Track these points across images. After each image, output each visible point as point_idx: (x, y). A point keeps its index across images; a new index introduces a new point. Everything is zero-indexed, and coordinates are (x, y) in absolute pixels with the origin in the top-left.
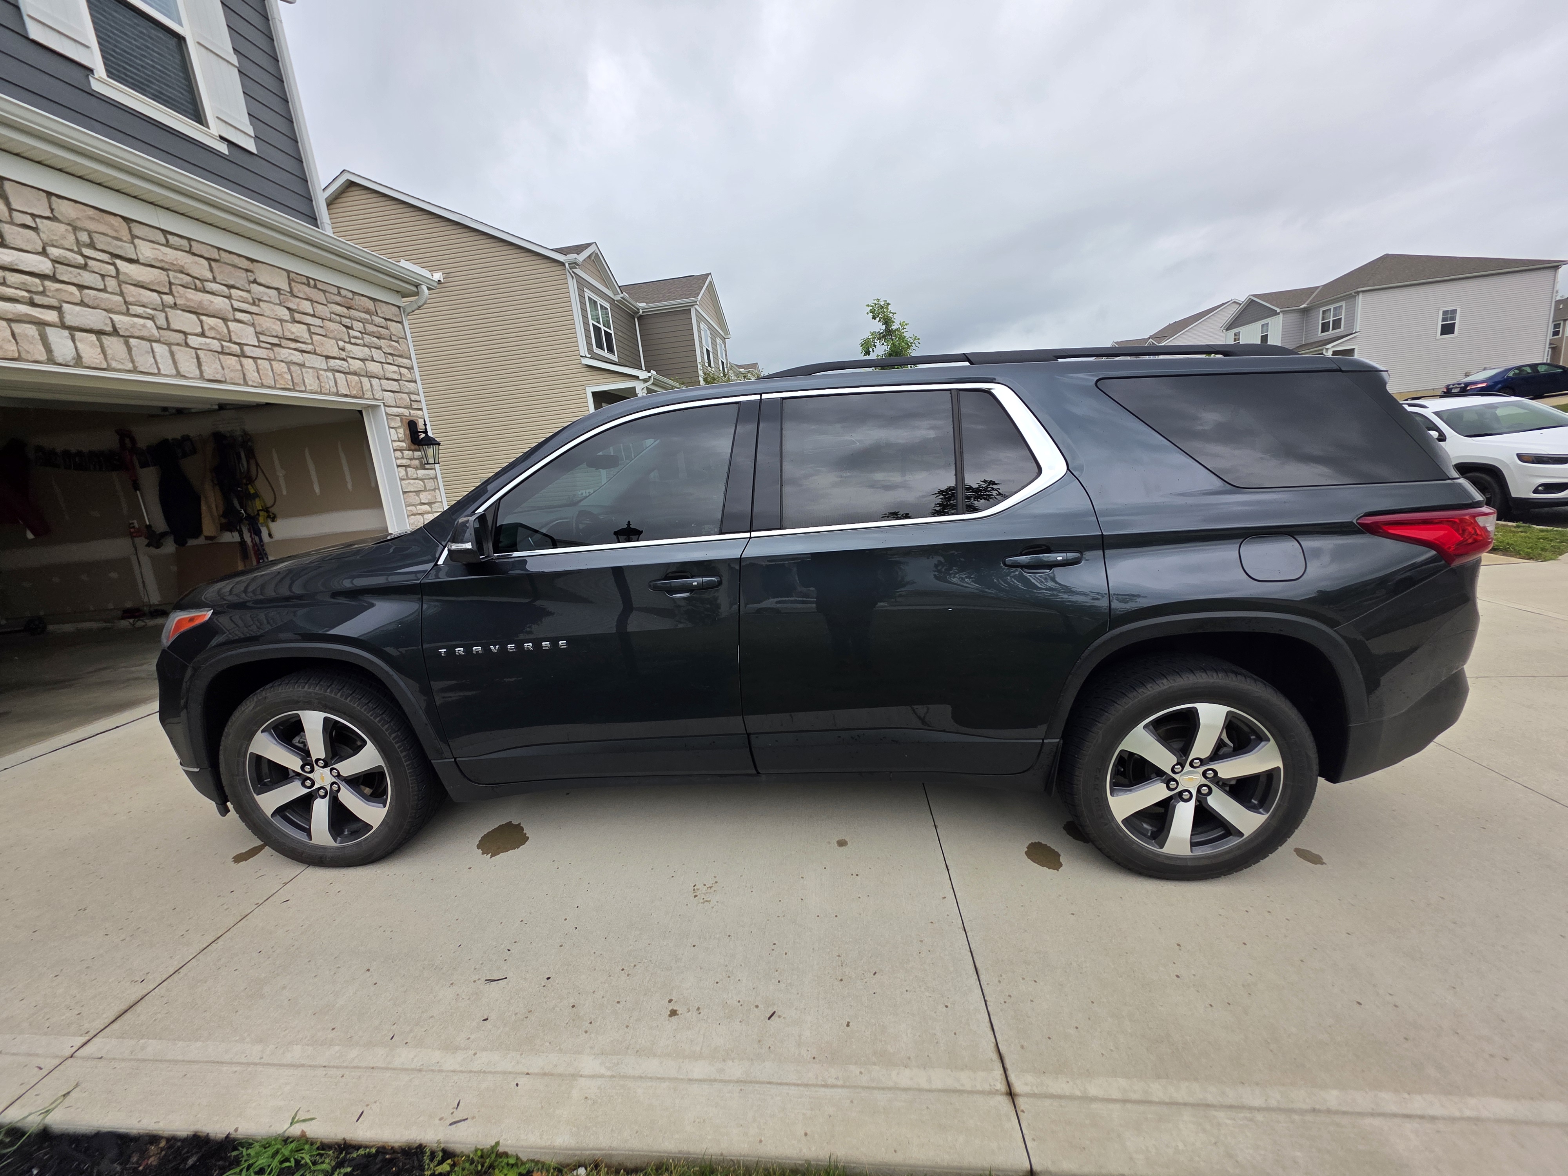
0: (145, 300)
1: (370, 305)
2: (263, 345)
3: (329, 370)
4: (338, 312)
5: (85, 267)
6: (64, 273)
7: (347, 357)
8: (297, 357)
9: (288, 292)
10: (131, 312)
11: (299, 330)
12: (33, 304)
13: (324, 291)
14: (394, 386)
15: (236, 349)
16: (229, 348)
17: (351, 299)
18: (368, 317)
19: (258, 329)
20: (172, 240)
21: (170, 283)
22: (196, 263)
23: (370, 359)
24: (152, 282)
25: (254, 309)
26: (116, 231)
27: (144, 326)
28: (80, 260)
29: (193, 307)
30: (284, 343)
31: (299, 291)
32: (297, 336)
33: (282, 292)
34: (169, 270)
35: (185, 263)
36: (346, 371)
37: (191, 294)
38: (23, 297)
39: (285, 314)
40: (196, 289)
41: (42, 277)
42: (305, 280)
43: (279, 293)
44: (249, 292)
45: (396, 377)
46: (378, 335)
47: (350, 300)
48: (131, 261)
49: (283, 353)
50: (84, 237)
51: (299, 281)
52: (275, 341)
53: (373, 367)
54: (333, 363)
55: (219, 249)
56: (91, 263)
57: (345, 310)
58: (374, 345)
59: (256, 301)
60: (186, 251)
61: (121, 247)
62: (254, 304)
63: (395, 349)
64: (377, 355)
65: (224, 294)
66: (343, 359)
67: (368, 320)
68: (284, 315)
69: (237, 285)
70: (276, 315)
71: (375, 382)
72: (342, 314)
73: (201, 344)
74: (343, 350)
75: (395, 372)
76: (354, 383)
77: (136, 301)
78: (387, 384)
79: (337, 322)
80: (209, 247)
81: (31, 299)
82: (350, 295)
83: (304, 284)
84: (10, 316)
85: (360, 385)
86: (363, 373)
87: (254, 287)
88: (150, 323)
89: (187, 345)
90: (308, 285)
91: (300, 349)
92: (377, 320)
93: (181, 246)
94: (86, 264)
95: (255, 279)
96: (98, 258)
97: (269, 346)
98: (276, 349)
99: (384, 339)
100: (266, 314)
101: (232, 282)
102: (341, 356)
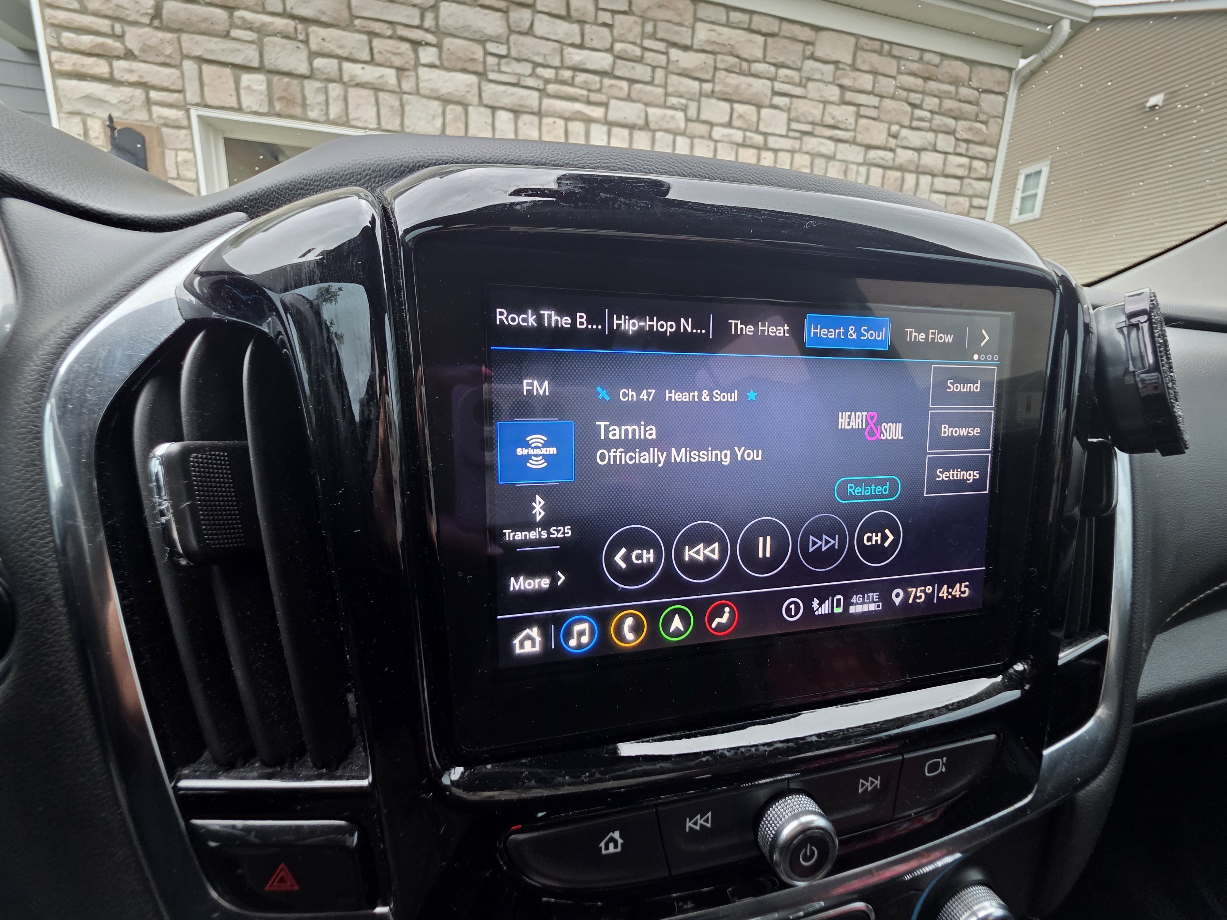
0: (682, 89)
1: (963, 70)
2: (792, 134)
3: (864, 163)
4: (907, 85)
5: (640, 60)
6: (623, 68)
7: (898, 146)
8: (828, 147)
9: (849, 65)
10: (669, 104)
11: (845, 114)
12: (589, 103)
13: (898, 58)
14: (953, 185)
15: (758, 139)
16: (751, 138)
17: (937, 66)
18: (952, 88)
19: (793, 115)
20: (735, 16)
21: (716, 69)
22: (751, 41)
23: (930, 148)
24: (696, 69)
25: (798, 91)
26: (680, 15)
27: (673, 117)
28: (638, 51)
29: (728, 93)
30: (819, 130)
31: (864, 62)
32: (838, 121)
33: (841, 66)
34: (719, 53)
35: (738, 42)
36: (887, 165)
37: (734, 80)
38: (582, 95)
39: (833, 93)
40: (742, 73)
41: (602, 74)
42: (877, 45)
43: (837, 68)
44: (799, 70)
45: (960, 172)
46: (956, 113)
47: (935, 68)
48: (686, 48)
49: (811, 143)
50: (649, 27)
51: (869, 48)
52: (807, 128)
53: (930, 159)
54: (873, 155)
55: (782, 19)
56: (648, 54)
57: (920, 82)
58: (943, 129)
59: (804, 81)
60: (744, 29)
61: (677, 33)
62: (800, 85)
63: (979, 132)
64: (945, 142)
65: (768, 75)
66: (891, 150)
67: (949, 92)
68: (831, 96)
69: (789, 63)
70: (822, 96)
71: (925, 180)
72: (914, 88)
73: (723, 136)
74: (895, 136)
75: (961, 166)
76: (892, 180)
77: (676, 91)
78: (940, 183)
79: (902, 100)
80: (770, 19)
81: (588, 97)
82: (936, 59)
83: (874, 51)
84: (567, 115)
85: (899, 183)
86: (912, 167)
87: (810, 64)
88: (680, 115)
89: (710, 138)
90: (880, 53)
91: (836, 137)
92: (965, 92)
93: (740, 22)
94: (642, 57)
95: (813, 53)
96: (655, 48)
97: (797, 135)
98: (806, 139)
99: (966, 119)
100: (809, 96)
101: (781, 59)
102: (889, 145)
